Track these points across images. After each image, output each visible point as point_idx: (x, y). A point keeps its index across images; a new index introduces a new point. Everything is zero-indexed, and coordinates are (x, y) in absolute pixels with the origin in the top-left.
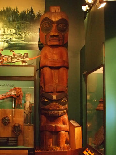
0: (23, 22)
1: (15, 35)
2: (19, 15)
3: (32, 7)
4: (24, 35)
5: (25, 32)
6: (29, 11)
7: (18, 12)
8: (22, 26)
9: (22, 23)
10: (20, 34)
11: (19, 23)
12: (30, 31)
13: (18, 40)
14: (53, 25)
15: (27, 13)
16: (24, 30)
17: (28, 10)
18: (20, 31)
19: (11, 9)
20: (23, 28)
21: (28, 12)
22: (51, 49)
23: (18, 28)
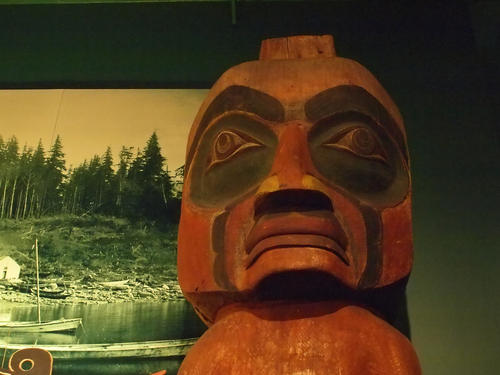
0: (84, 217)
1: (14, 295)
2: (64, 181)
3: (154, 137)
4: (76, 296)
5: (92, 274)
6: (134, 157)
7: (61, 164)
8: (74, 244)
9: (79, 224)
10: (55, 288)
11: (54, 225)
12: (128, 271)
13: (33, 328)
14: (280, 131)
15: (116, 168)
16: (85, 265)
17: (126, 153)
18: (58, 274)
19: (20, 152)
20: (77, 252)
21: (123, 165)
22: (266, 325)
23: (46, 251)
